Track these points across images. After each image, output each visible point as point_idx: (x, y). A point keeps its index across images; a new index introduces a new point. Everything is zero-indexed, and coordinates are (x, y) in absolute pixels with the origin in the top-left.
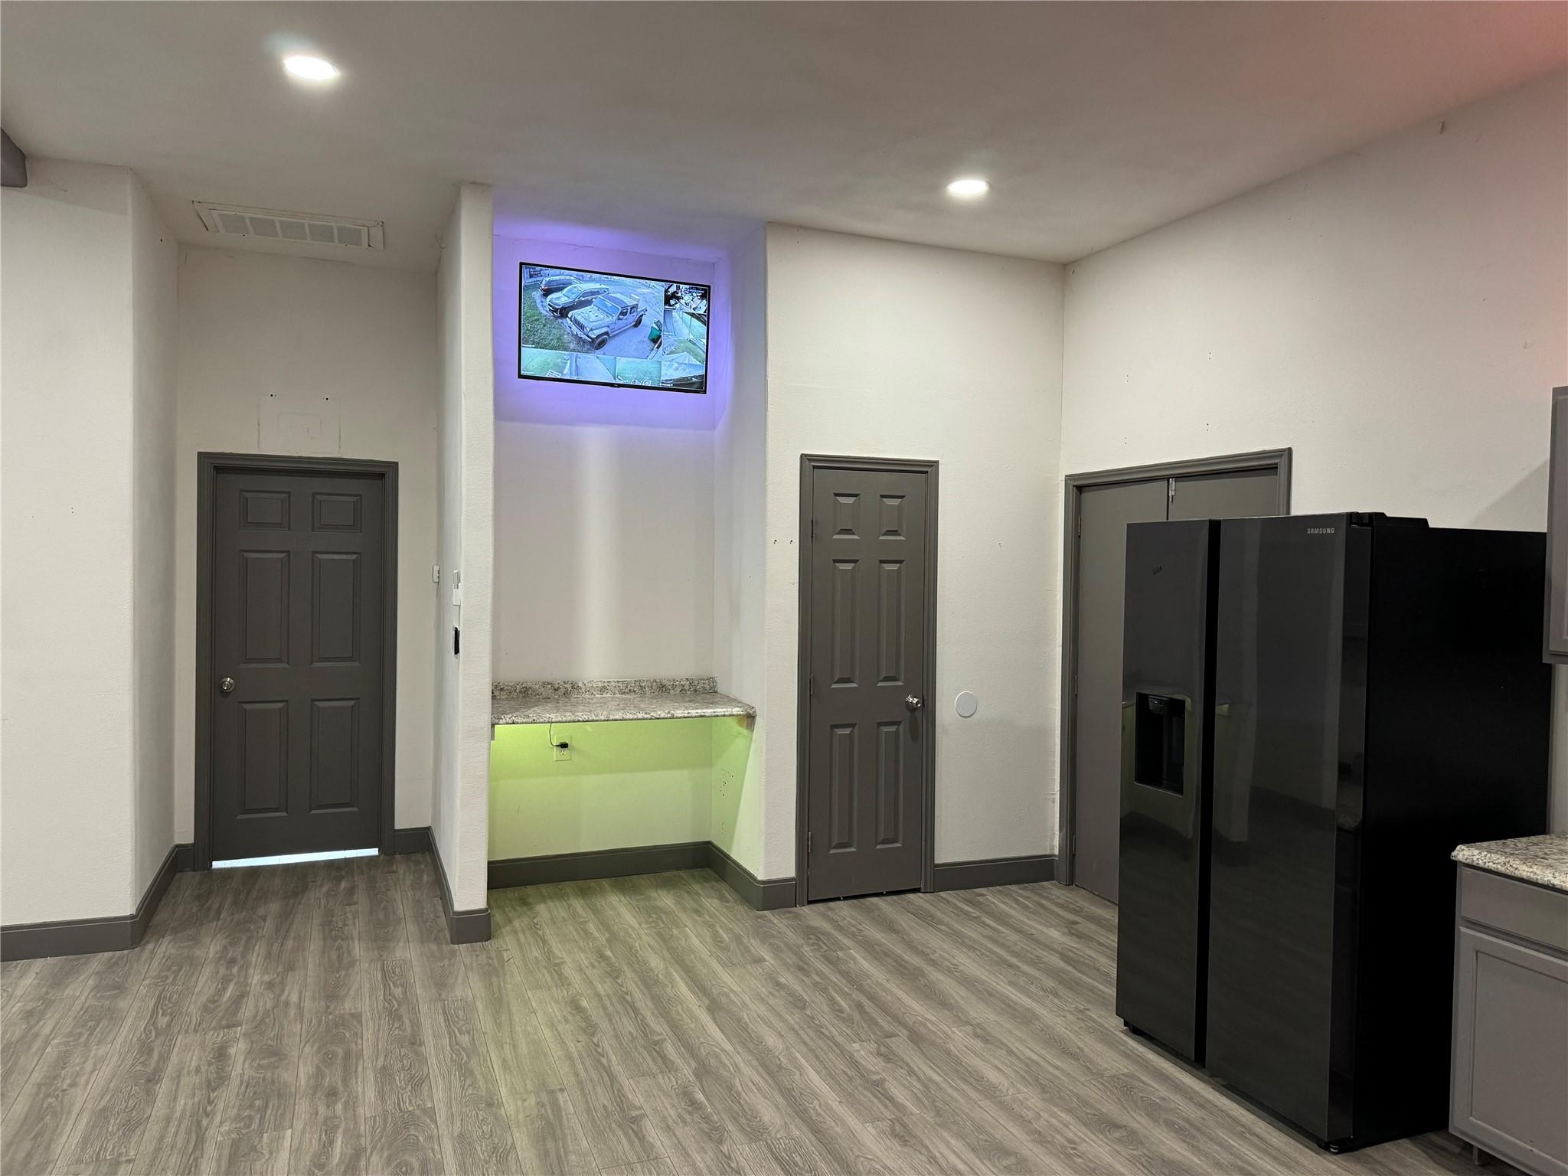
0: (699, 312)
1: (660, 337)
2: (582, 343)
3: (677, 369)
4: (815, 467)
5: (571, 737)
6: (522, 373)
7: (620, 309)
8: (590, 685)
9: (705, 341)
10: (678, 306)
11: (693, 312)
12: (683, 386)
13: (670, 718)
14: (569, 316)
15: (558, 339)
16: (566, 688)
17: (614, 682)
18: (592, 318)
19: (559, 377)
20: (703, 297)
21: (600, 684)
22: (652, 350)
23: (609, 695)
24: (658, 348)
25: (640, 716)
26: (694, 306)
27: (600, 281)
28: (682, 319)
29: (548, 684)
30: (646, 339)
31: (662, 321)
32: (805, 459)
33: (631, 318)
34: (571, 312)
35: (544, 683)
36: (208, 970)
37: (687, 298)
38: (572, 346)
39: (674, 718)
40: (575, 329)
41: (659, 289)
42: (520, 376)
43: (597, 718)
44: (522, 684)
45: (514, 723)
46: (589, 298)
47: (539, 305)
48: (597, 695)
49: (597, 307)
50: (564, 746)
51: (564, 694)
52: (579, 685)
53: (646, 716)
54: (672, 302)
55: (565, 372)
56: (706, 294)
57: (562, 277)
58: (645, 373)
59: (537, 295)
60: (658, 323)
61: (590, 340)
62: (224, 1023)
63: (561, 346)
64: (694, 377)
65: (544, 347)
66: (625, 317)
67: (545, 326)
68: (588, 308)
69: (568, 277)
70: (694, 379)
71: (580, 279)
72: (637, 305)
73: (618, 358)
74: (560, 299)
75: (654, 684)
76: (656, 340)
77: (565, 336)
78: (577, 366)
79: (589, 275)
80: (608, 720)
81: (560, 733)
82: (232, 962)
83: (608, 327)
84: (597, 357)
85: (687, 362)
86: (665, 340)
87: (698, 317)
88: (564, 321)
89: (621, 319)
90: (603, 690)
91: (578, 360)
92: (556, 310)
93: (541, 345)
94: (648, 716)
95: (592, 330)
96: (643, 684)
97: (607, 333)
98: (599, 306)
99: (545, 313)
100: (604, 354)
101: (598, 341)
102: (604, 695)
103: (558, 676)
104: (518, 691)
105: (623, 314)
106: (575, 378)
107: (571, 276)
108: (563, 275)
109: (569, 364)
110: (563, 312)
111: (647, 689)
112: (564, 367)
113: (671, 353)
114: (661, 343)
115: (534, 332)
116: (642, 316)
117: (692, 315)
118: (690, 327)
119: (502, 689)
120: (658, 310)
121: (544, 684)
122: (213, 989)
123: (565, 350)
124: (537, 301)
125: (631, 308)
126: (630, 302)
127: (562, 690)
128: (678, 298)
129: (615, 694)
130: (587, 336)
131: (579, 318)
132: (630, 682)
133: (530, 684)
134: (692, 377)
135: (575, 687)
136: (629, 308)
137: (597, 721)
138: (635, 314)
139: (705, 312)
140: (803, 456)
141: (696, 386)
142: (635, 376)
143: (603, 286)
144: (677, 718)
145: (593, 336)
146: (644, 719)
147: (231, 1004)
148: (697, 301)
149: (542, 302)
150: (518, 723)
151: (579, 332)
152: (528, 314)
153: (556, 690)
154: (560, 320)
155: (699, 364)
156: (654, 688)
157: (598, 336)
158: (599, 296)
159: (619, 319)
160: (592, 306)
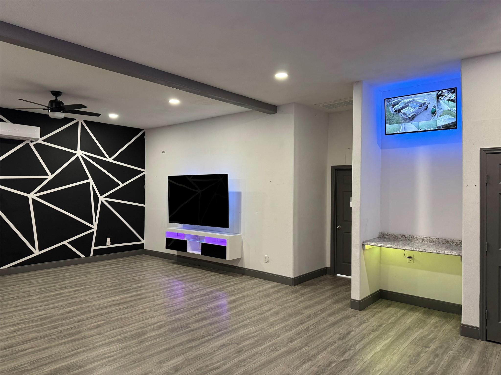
0: (452, 98)
1: (435, 111)
2: (406, 120)
3: (444, 121)
4: (487, 153)
5: (413, 255)
6: (387, 133)
7: (419, 105)
8: (418, 238)
9: (455, 109)
11: (449, 99)
12: (447, 127)
14: (401, 112)
15: (398, 120)
16: (410, 238)
17: (428, 237)
18: (410, 111)
19: (398, 132)
20: (453, 93)
21: (422, 238)
22: (433, 116)
23: (425, 242)
24: (435, 115)
26: (450, 97)
28: (444, 103)
29: (404, 236)
30: (430, 113)
31: (436, 105)
32: (483, 151)
33: (423, 107)
35: (402, 235)
37: (446, 95)
38: (402, 121)
40: (403, 116)
41: (434, 94)
42: (386, 135)
44: (395, 234)
46: (408, 104)
47: (391, 111)
48: (421, 242)
50: (409, 258)
51: (409, 240)
52: (414, 237)
55: (400, 131)
56: (454, 91)
57: (398, 100)
58: (430, 126)
59: (390, 108)
60: (435, 107)
63: (399, 122)
64: (451, 123)
65: (393, 124)
66: (421, 107)
67: (393, 117)
68: (407, 108)
69: (400, 99)
70: (451, 124)
71: (404, 99)
72: (426, 102)
73: (419, 122)
74: (397, 107)
75: (444, 240)
76: (434, 113)
77: (400, 119)
78: (404, 128)
79: (407, 97)
81: (408, 254)
83: (415, 112)
84: (412, 123)
85: (447, 118)
86: (438, 112)
87: (452, 100)
88: (399, 114)
90: (423, 240)
91: (405, 125)
92: (396, 111)
95: (409, 115)
96: (439, 240)
97: (415, 115)
98: (411, 106)
99: (393, 113)
100: (414, 122)
101: (411, 118)
103: (407, 232)
104: (393, 236)
106: (404, 132)
109: (401, 128)
110: (399, 111)
111: (441, 242)
113: (441, 116)
114: (436, 114)
115: (390, 120)
116: (428, 105)
117: (449, 100)
118: (448, 105)
119: (388, 235)
120: (434, 102)
121: (402, 236)
125: (424, 104)
126: (423, 102)
127: (408, 238)
129: (428, 242)
130: (408, 117)
131: (405, 112)
132: (434, 239)
133: (397, 235)
134: (450, 123)
135: (413, 238)
139: (455, 98)
140: (481, 149)
141: (452, 126)
142: (426, 127)
143: (412, 99)
145: (410, 117)
148: (451, 95)
149: (392, 109)
151: (405, 116)
152: (388, 114)
153: (406, 238)
155: (453, 118)
156: (444, 242)
157: (412, 116)
158: (411, 103)
159: (419, 109)
160: (409, 107)
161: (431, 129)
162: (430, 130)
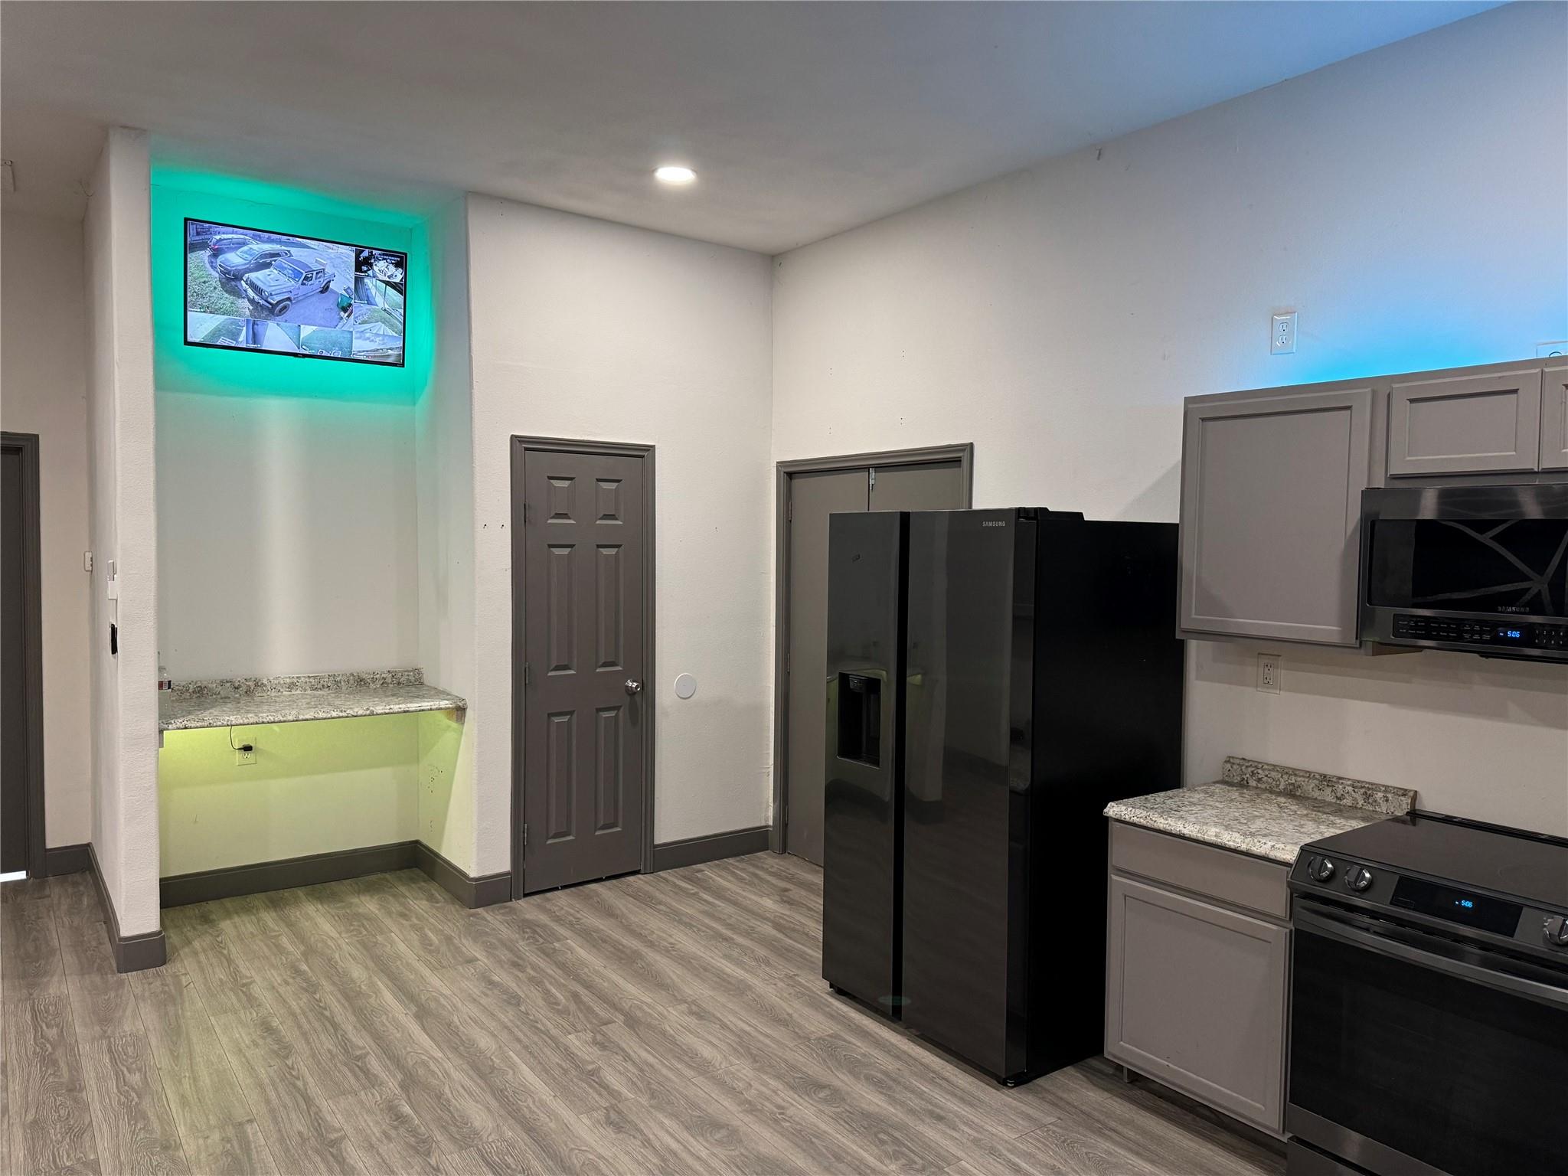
0: (394, 280)
1: (350, 305)
2: (259, 308)
3: (370, 340)
4: (526, 449)
5: (256, 739)
6: (190, 339)
7: (304, 274)
8: (276, 681)
9: (402, 311)
10: (370, 272)
11: (388, 279)
12: (379, 359)
13: (369, 715)
14: (245, 278)
15: (231, 302)
16: (249, 686)
17: (304, 677)
18: (271, 281)
19: (233, 345)
20: (398, 265)
21: (288, 680)
22: (342, 317)
23: (298, 692)
24: (348, 316)
25: (334, 714)
26: (389, 274)
27: (280, 242)
28: (376, 286)
29: (227, 682)
30: (334, 306)
32: (516, 440)
33: (317, 284)
34: (247, 275)
35: (221, 681)
37: (381, 265)
38: (247, 311)
39: (373, 715)
40: (251, 293)
41: (349, 254)
42: (187, 343)
43: (285, 719)
44: (196, 683)
45: (186, 728)
46: (268, 260)
47: (207, 265)
48: (284, 693)
49: (276, 269)
50: (248, 748)
51: (246, 692)
52: (264, 682)
53: (341, 714)
54: (364, 268)
55: (240, 340)
56: (401, 262)
57: (234, 236)
58: (334, 344)
59: (206, 254)
60: (348, 291)
61: (269, 305)
63: (235, 311)
64: (390, 349)
65: (214, 312)
66: (310, 283)
67: (214, 287)
68: (267, 271)
69: (241, 237)
70: (391, 352)
71: (255, 240)
72: (324, 270)
73: (302, 325)
74: (231, 260)
75: (352, 678)
76: (346, 308)
77: (240, 300)
78: (254, 333)
79: (264, 235)
80: (297, 721)
81: (243, 736)
83: (291, 292)
84: (278, 324)
85: (382, 332)
87: (394, 286)
88: (238, 283)
89: (305, 284)
90: (291, 686)
91: (256, 326)
92: (228, 272)
93: (210, 309)
94: (344, 714)
95: (271, 295)
96: (338, 679)
97: (289, 299)
98: (279, 268)
99: (214, 273)
100: (286, 321)
101: (278, 308)
102: (293, 692)
103: (239, 672)
104: (190, 691)
105: (308, 278)
106: (252, 346)
107: (246, 235)
108: (236, 233)
109: (244, 331)
110: (236, 274)
111: (342, 683)
112: (239, 335)
113: (364, 322)
114: (352, 312)
115: (202, 295)
116: (330, 282)
117: (387, 283)
118: (384, 296)
119: (169, 688)
120: (348, 276)
121: (222, 683)
123: (240, 315)
124: (206, 262)
125: (317, 273)
126: (315, 267)
127: (244, 688)
128: (371, 265)
129: (305, 690)
130: (266, 301)
131: (255, 281)
132: (324, 677)
133: (205, 684)
134: (388, 350)
135: (258, 684)
136: (315, 273)
137: (284, 721)
138: (322, 280)
139: (402, 280)
140: (513, 437)
141: (393, 359)
142: (322, 346)
143: (283, 248)
144: (377, 714)
145: (273, 302)
146: (339, 717)
148: (392, 268)
149: (211, 261)
150: (191, 728)
151: (256, 297)
152: (196, 275)
153: (238, 688)
154: (233, 283)
155: (397, 335)
156: (351, 682)
157: (279, 302)
159: (303, 284)
160: (272, 269)
161: (336, 355)
162: (332, 355)
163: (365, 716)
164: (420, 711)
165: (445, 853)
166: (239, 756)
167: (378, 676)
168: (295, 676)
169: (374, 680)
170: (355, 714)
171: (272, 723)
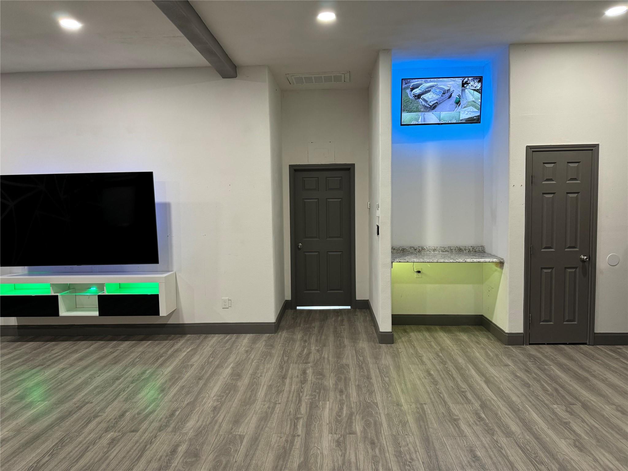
0: (477, 88)
1: (460, 101)
2: (426, 108)
3: (467, 114)
4: (533, 151)
5: (422, 269)
6: (402, 123)
7: (443, 92)
8: (429, 248)
9: (480, 100)
10: (468, 87)
11: (475, 88)
12: (470, 121)
13: (465, 262)
14: (421, 98)
15: (417, 108)
16: (419, 249)
17: (439, 247)
18: (430, 97)
19: (417, 123)
20: (479, 82)
21: (433, 248)
22: (456, 107)
23: (437, 252)
24: (459, 106)
25: (451, 261)
26: (475, 86)
27: (434, 82)
28: (470, 92)
29: (412, 247)
30: (453, 103)
31: (461, 95)
32: (528, 148)
33: (447, 95)
34: (422, 96)
35: (410, 247)
36: (298, 343)
37: (472, 83)
38: (422, 110)
39: (466, 262)
40: (423, 103)
41: (459, 81)
42: (402, 125)
43: (433, 261)
44: (402, 247)
45: (400, 262)
46: (430, 89)
47: (409, 95)
48: (432, 252)
49: (432, 92)
50: (419, 272)
51: (419, 251)
52: (425, 248)
53: (454, 261)
54: (465, 86)
55: (419, 121)
56: (480, 80)
57: (418, 82)
58: (453, 118)
59: (408, 91)
60: (459, 96)
61: (430, 106)
62: (304, 362)
63: (418, 111)
64: (475, 116)
65: (411, 112)
66: (445, 95)
67: (411, 103)
68: (429, 93)
69: (421, 82)
70: (475, 118)
71: (426, 82)
72: (450, 89)
73: (441, 112)
74: (417, 91)
75: (457, 248)
76: (458, 103)
77: (420, 106)
78: (424, 118)
79: (429, 80)
80: (437, 262)
81: (418, 267)
82: (305, 341)
83: (437, 100)
84: (433, 113)
85: (472, 110)
86: (463, 102)
87: (477, 91)
88: (419, 100)
90: (434, 250)
91: (425, 115)
92: (416, 96)
93: (410, 111)
95: (430, 102)
96: (452, 248)
97: (437, 103)
98: (433, 92)
99: (411, 98)
100: (436, 111)
101: (433, 107)
102: (435, 252)
103: (416, 244)
104: (400, 250)
105: (444, 93)
106: (423, 123)
107: (422, 81)
108: (419, 81)
109: (421, 117)
110: (418, 96)
111: (453, 250)
112: (419, 119)
113: (465, 107)
114: (460, 104)
115: (407, 106)
116: (452, 93)
117: (474, 90)
118: (473, 95)
119: (394, 249)
120: (459, 90)
121: (411, 247)
122: (300, 350)
123: (419, 112)
124: (408, 94)
125: (447, 91)
126: (447, 88)
127: (418, 250)
128: (468, 84)
129: (439, 252)
130: (429, 105)
131: (425, 98)
132: (446, 247)
133: (405, 247)
134: (474, 117)
135: (423, 249)
136: (446, 91)
137: (433, 262)
138: (449, 93)
139: (480, 88)
141: (476, 120)
142: (449, 119)
143: (435, 83)
144: (468, 262)
145: (431, 105)
147: (306, 356)
148: (477, 84)
149: (410, 94)
150: (401, 262)
151: (425, 104)
152: (405, 99)
153: (416, 250)
154: (417, 100)
155: (478, 111)
156: (457, 250)
157: (433, 104)
158: (434, 88)
159: (442, 96)
160: (431, 92)
161: (454, 122)
162: (452, 122)
163: (463, 262)
164: (485, 262)
165: (494, 321)
166: (416, 274)
167: (467, 248)
168: (436, 246)
169: (465, 250)
170: (459, 262)
171: (428, 262)
